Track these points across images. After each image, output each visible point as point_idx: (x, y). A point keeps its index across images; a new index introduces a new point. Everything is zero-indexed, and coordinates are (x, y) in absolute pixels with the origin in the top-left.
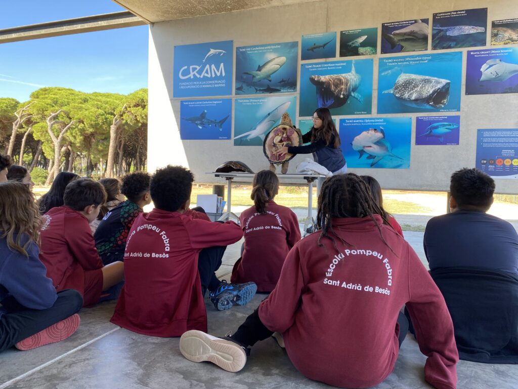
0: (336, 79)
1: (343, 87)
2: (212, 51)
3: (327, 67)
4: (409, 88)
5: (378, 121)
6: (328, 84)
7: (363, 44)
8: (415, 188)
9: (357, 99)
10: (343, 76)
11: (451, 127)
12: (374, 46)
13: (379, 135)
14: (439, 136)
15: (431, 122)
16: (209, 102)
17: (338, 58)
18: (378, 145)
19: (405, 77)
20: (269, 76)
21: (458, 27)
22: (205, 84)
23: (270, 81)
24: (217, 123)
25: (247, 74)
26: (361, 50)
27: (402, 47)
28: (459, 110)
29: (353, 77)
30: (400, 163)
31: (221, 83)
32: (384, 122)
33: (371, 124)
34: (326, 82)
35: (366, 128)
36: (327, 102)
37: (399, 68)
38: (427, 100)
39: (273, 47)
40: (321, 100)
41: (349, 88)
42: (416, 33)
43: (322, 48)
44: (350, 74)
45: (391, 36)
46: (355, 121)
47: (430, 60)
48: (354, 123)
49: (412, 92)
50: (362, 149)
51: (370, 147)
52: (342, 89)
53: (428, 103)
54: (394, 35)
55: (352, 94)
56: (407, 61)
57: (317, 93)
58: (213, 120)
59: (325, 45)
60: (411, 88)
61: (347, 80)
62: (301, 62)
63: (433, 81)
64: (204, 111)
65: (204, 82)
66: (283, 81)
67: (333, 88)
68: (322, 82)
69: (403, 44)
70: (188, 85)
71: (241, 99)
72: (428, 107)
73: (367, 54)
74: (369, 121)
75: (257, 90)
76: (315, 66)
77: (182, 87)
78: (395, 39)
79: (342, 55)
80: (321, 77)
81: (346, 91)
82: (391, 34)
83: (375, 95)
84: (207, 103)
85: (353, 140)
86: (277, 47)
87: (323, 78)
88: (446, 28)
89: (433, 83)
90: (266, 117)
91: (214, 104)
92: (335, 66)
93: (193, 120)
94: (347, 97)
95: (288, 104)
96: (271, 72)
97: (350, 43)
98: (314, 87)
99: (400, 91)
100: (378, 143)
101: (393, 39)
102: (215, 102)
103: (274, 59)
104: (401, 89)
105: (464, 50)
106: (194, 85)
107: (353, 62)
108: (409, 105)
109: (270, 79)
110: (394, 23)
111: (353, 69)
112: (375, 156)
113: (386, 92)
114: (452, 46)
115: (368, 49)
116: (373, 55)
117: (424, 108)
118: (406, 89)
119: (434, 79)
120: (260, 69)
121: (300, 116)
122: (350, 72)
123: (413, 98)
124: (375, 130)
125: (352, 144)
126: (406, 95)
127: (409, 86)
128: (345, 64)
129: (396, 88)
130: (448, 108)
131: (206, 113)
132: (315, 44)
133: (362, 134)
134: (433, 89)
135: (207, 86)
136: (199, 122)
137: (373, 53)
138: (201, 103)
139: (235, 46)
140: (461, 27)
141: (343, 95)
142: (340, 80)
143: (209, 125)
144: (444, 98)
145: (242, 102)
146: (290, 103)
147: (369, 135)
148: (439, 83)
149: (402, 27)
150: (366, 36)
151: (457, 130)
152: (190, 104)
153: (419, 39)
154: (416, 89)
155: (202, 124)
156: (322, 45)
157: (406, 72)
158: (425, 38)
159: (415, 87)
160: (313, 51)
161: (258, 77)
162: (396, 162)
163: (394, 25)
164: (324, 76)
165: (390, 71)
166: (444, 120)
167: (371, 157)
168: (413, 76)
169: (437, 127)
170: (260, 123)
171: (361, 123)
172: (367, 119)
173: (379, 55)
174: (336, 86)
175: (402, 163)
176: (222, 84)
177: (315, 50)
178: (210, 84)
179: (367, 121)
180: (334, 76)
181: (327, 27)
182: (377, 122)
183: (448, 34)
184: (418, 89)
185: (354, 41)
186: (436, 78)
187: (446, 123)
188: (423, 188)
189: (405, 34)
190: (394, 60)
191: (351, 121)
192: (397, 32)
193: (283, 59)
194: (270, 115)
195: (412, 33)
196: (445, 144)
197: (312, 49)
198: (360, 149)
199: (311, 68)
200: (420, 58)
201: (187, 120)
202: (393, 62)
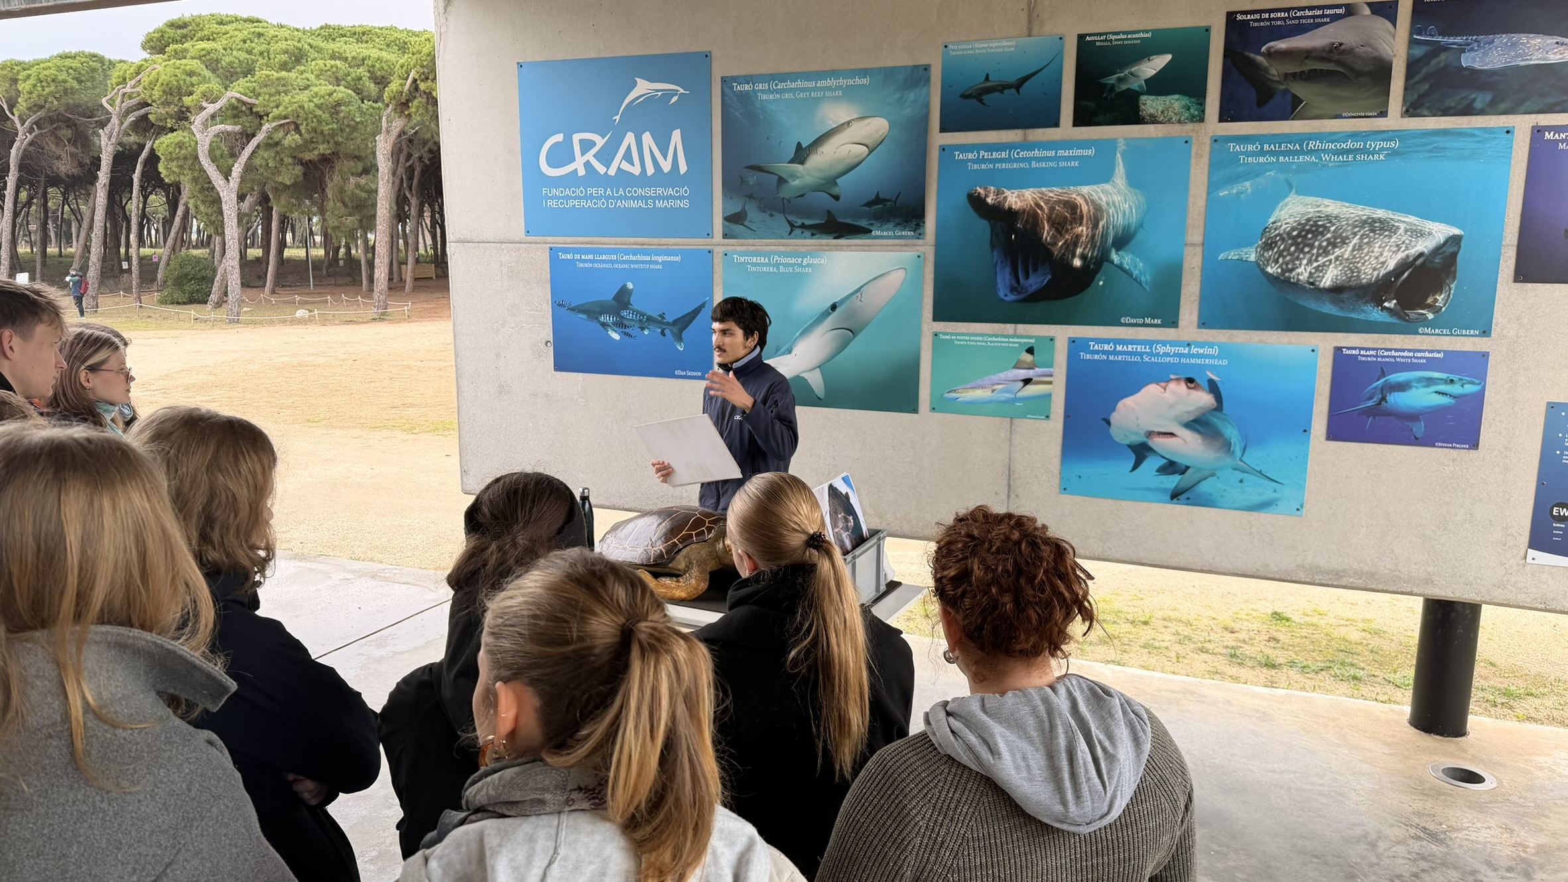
0: (1059, 202)
1: (1083, 230)
2: (643, 87)
3: (1029, 160)
4: (1312, 246)
5: (1201, 351)
6: (1031, 217)
7: (1158, 85)
8: (1317, 578)
9: (1129, 274)
10: (1085, 194)
11: (1456, 389)
12: (1197, 93)
13: (1204, 399)
14: (1413, 416)
15: (1383, 369)
16: (639, 257)
17: (1066, 128)
18: (1198, 432)
19: (1301, 209)
20: (832, 181)
21: (1504, 38)
22: (626, 198)
23: (837, 198)
24: (668, 324)
25: (759, 169)
26: (1150, 104)
27: (1297, 101)
28: (1486, 333)
29: (1117, 198)
30: (1268, 495)
31: (674, 198)
32: (1219, 357)
33: (1176, 360)
34: (1024, 211)
35: (1159, 375)
36: (1027, 277)
37: (1282, 177)
38: (1377, 291)
39: (842, 81)
40: (1008, 270)
41: (1104, 236)
42: (1350, 51)
43: (1013, 91)
44: (1107, 186)
45: (1259, 58)
46: (1119, 348)
47: (1394, 153)
48: (1115, 353)
49: (1322, 260)
50: (1144, 439)
51: (1172, 434)
52: (1078, 237)
53: (1379, 303)
54: (1269, 55)
55: (1115, 257)
56: (1311, 152)
57: (993, 246)
58: (655, 315)
59: (1024, 80)
60: (1320, 246)
61: (1098, 209)
62: (939, 139)
63: (1402, 226)
64: (625, 286)
65: (621, 192)
66: (878, 200)
67: (1047, 233)
68: (1010, 209)
69: (1299, 89)
70: (568, 198)
71: (742, 254)
72: (1376, 315)
73: (1169, 121)
74: (1168, 349)
75: (792, 226)
76: (986, 155)
77: (552, 204)
78: (1273, 72)
79: (1081, 119)
80: (1007, 193)
81: (1093, 247)
82: (1258, 53)
83: (1193, 263)
84: (632, 258)
85: (1114, 410)
86: (859, 81)
87: (1015, 199)
88: (1458, 40)
89: (1401, 236)
90: (825, 315)
91: (656, 263)
92: (1056, 158)
93: (592, 311)
94: (1096, 265)
95: (897, 278)
96: (840, 168)
97: (1112, 80)
98: (983, 227)
99: (1280, 254)
100: (1199, 424)
101: (1266, 70)
102: (660, 259)
103: (848, 123)
104: (1287, 249)
105: (1523, 124)
106: (591, 197)
107: (1121, 145)
108: (1313, 305)
109: (836, 191)
110: (1270, 11)
111: (1120, 170)
112: (1187, 468)
113: (1233, 255)
114: (1478, 105)
115: (1176, 102)
116: (1190, 126)
117: (1362, 317)
118: (1302, 251)
119: (1405, 220)
120: (801, 154)
121: (934, 320)
122: (1107, 181)
123: (1327, 281)
124: (1190, 381)
125: (1108, 423)
126: (1303, 272)
127: (1315, 237)
128: (1090, 152)
129: (1268, 246)
130: (1449, 323)
131: (630, 292)
132: (987, 78)
133: (1144, 390)
134: (1401, 256)
135: (634, 204)
136: (607, 319)
137: (1192, 119)
138: (614, 257)
139: (717, 73)
140: (1515, 37)
141: (1083, 257)
142: (1072, 207)
143: (643, 329)
144: (1439, 290)
145: (745, 264)
146: (901, 274)
147: (1167, 395)
148: (1419, 234)
149: (1300, 29)
150: (1169, 57)
151: (1478, 400)
152: (581, 261)
153: (1359, 74)
154: (1338, 252)
155: (620, 325)
156: (1012, 78)
157: (1304, 191)
158: (1380, 72)
159: (1335, 246)
160: (981, 101)
161: (796, 183)
162: (1257, 490)
163: (1269, 20)
164: (1016, 192)
165: (1248, 184)
166: (1431, 364)
167: (1171, 467)
168: (1331, 207)
169: (1402, 387)
170: (806, 332)
171: (1141, 354)
172: (1164, 343)
173: (1213, 125)
174: (1059, 225)
175: (1276, 495)
176: (678, 200)
177: (987, 98)
178: (640, 198)
179: (1161, 350)
180: (1053, 192)
181: (1030, 16)
182: (1199, 356)
183: (1466, 61)
184: (1346, 251)
185: (1126, 72)
186: (1412, 219)
187: (1436, 375)
188: (1344, 582)
189: (1308, 54)
190: (1266, 147)
191: (1106, 347)
192: (1282, 45)
193: (878, 126)
194: (838, 310)
195: (1334, 52)
196: (1432, 445)
197: (979, 94)
198: (1136, 439)
199: (974, 161)
200: (1358, 145)
201: (572, 309)
202: (1262, 153)
